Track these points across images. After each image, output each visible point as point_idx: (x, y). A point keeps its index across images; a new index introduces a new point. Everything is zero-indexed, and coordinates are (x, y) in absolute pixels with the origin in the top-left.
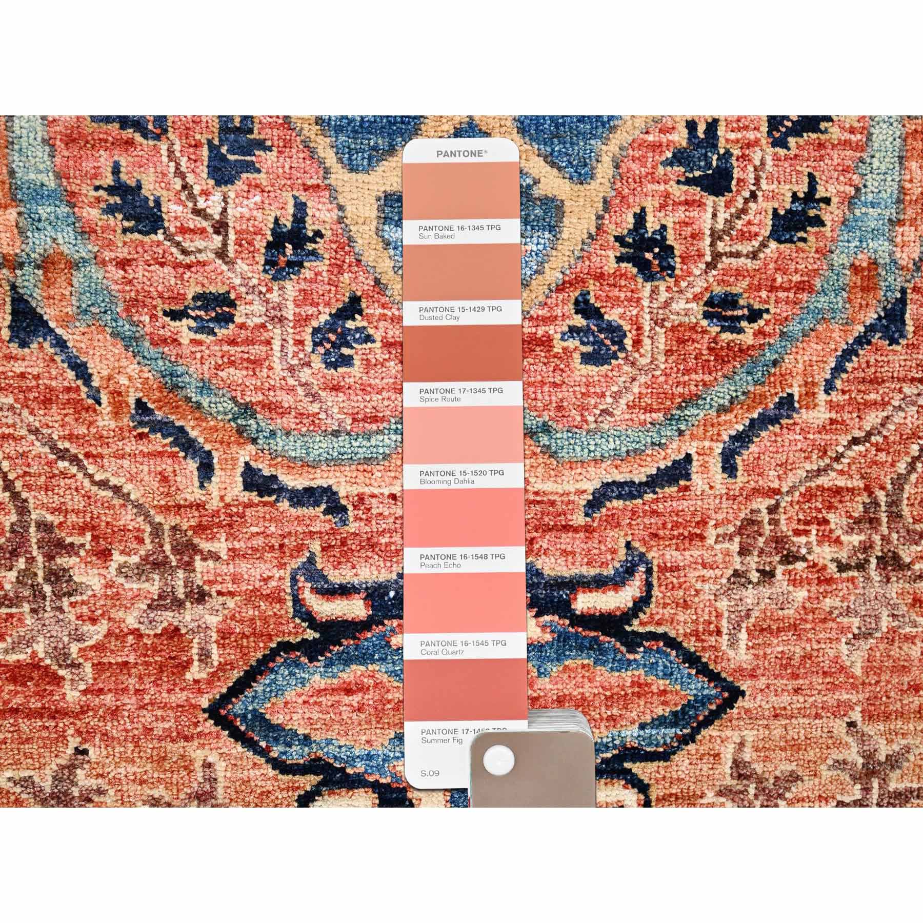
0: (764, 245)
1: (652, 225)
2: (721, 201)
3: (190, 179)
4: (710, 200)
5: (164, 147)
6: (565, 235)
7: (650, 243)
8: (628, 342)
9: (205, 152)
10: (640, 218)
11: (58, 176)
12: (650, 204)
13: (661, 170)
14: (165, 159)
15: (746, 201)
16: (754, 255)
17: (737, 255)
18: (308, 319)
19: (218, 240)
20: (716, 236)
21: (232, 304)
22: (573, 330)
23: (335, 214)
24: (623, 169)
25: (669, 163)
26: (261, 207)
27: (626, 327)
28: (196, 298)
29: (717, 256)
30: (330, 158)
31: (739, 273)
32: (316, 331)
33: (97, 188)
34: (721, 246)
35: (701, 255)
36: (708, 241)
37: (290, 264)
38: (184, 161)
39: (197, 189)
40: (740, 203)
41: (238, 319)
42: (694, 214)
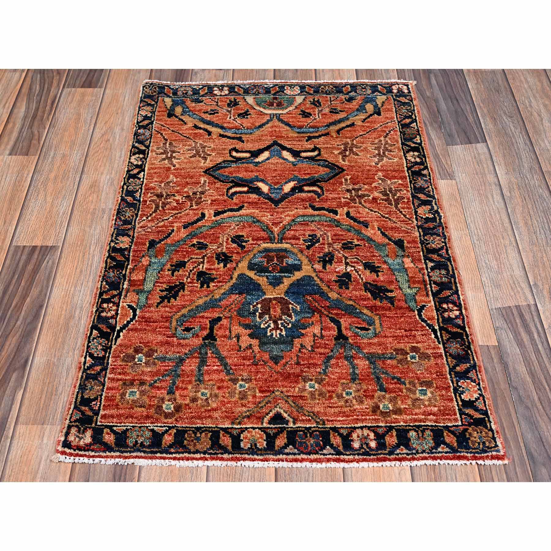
0: (189, 261)
1: (222, 265)
2: (200, 270)
3: (356, 274)
4: (204, 270)
5: (364, 280)
6: (247, 262)
7: (222, 261)
8: (230, 239)
9: (352, 280)
10: (225, 266)
11: (394, 274)
12: (222, 269)
13: (218, 277)
14: (364, 278)
15: (193, 270)
16: (192, 258)
17: (197, 258)
18: (321, 244)
19: (348, 261)
20: (203, 263)
21: (342, 247)
22: (246, 242)
23: (314, 266)
24: (229, 277)
25: (215, 278)
26: (336, 268)
27: (231, 243)
28: (353, 249)
29: (203, 258)
30: (316, 278)
31: (197, 254)
32: (319, 242)
33: (383, 271)
34: (202, 260)
35: (208, 258)
36: (205, 261)
37: (327, 256)
38: (358, 277)
39: (354, 272)
40: (195, 270)
41: (341, 244)
42: (209, 267)
